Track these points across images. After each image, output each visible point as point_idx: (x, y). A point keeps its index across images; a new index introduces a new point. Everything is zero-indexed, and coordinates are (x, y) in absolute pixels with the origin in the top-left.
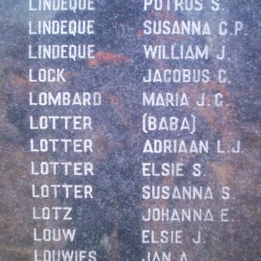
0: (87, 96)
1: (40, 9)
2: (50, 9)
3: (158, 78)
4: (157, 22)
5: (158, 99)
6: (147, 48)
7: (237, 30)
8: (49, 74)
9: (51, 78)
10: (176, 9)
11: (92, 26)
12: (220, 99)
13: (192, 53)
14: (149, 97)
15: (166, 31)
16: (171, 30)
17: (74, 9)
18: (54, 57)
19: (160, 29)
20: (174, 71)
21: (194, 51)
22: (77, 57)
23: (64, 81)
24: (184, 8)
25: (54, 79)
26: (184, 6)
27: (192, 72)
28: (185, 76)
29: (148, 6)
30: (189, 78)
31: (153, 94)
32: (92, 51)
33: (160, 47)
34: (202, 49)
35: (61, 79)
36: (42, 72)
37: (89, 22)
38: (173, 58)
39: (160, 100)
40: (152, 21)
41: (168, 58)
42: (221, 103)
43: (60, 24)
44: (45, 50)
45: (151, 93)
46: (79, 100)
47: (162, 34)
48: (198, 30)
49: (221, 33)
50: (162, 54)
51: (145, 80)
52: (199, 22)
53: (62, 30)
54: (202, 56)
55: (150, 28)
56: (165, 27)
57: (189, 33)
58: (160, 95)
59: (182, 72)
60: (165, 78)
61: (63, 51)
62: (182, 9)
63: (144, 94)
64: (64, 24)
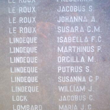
0: (36, 107)
1: (15, 72)
2: (19, 72)
3: (65, 99)
4: (64, 77)
5: (65, 108)
6: (60, 87)
7: (96, 79)
8: (21, 98)
9: (21, 99)
10: (71, 72)
11: (37, 79)
12: (90, 107)
13: (78, 89)
14: (61, 107)
15: (68, 80)
16: (70, 80)
17: (29, 72)
18: (22, 91)
19: (65, 80)
20: (71, 96)
21: (79, 88)
22: (31, 91)
23: (27, 100)
24: (75, 71)
25: (23, 100)
26: (74, 70)
27: (79, 97)
28: (76, 98)
29: (60, 71)
30: (78, 99)
31: (63, 105)
32: (38, 89)
33: (65, 87)
34: (82, 87)
35: (25, 100)
36: (18, 97)
37: (36, 77)
38: (71, 91)
39: (66, 108)
40: (62, 77)
41: (69, 91)
42: (91, 108)
43: (24, 78)
44: (18, 88)
45: (62, 105)
46: (33, 108)
47: (66, 82)
48: (81, 80)
49: (90, 81)
50: (66, 89)
51: (59, 100)
52: (81, 77)
53: (25, 80)
54: (82, 90)
55: (61, 80)
56: (67, 79)
57: (77, 81)
58: (66, 106)
59: (74, 97)
60: (68, 99)
61: (26, 89)
62: (74, 71)
63: (59, 106)
64: (26, 78)
